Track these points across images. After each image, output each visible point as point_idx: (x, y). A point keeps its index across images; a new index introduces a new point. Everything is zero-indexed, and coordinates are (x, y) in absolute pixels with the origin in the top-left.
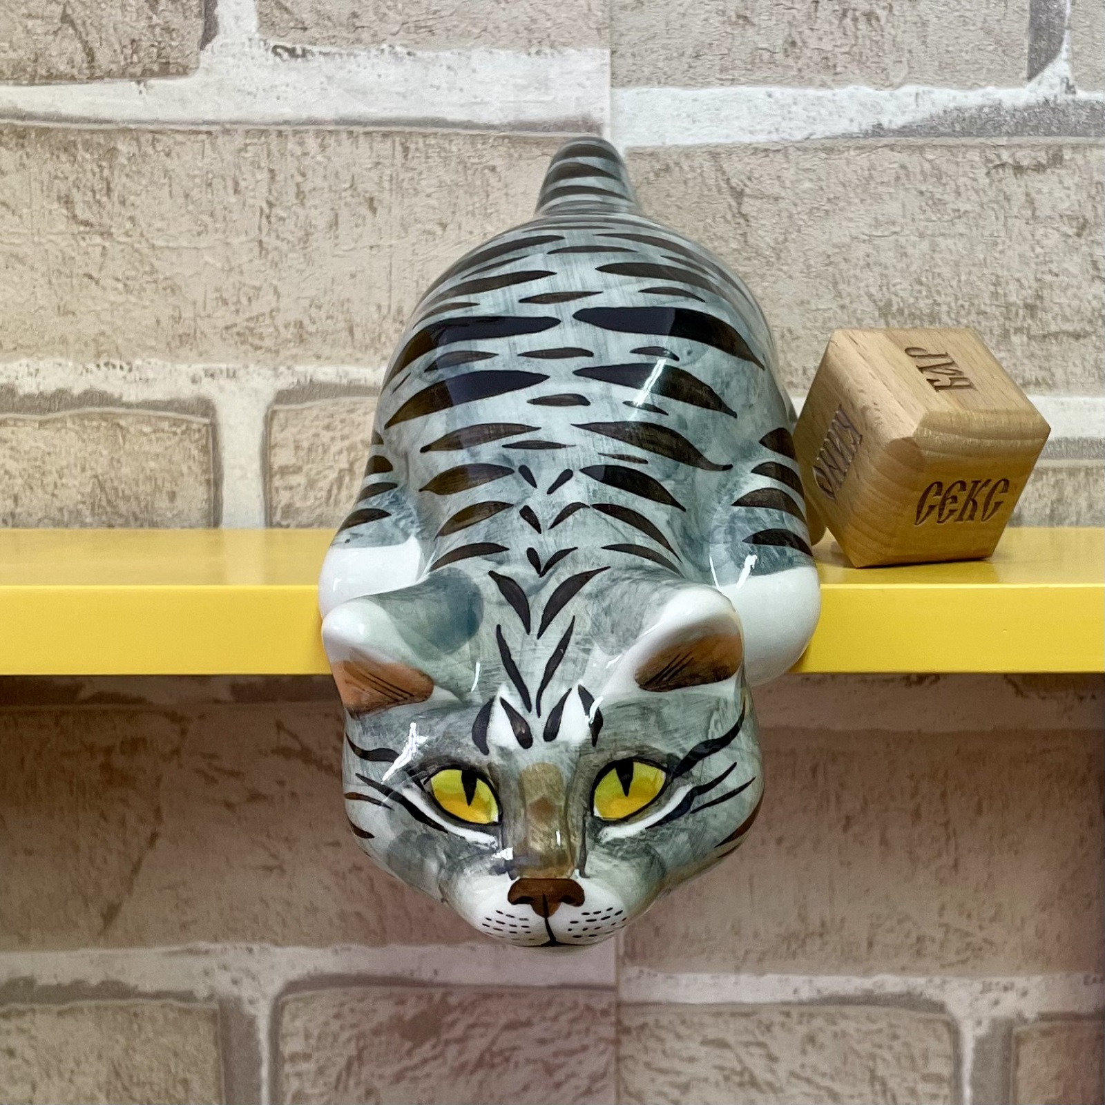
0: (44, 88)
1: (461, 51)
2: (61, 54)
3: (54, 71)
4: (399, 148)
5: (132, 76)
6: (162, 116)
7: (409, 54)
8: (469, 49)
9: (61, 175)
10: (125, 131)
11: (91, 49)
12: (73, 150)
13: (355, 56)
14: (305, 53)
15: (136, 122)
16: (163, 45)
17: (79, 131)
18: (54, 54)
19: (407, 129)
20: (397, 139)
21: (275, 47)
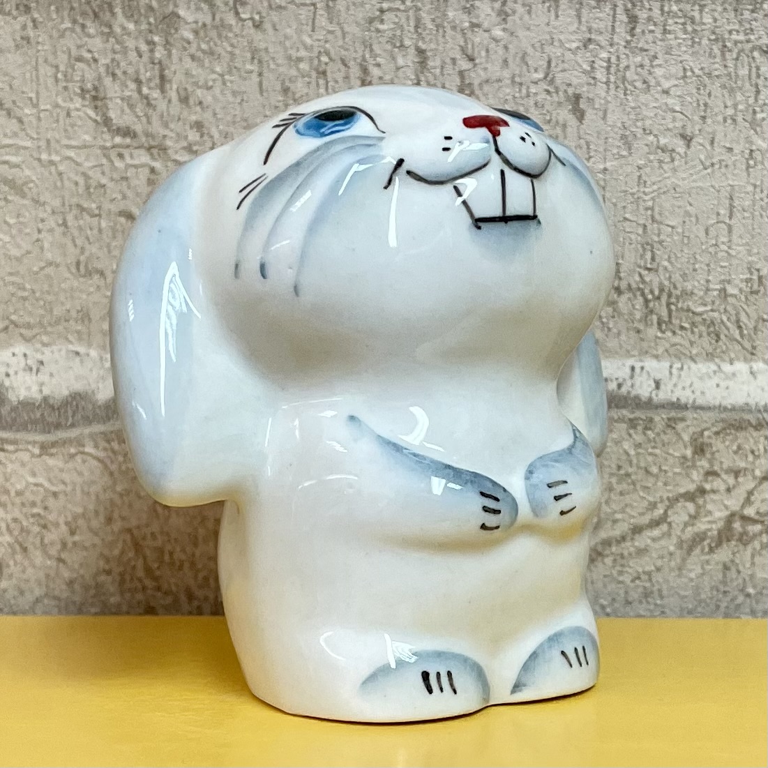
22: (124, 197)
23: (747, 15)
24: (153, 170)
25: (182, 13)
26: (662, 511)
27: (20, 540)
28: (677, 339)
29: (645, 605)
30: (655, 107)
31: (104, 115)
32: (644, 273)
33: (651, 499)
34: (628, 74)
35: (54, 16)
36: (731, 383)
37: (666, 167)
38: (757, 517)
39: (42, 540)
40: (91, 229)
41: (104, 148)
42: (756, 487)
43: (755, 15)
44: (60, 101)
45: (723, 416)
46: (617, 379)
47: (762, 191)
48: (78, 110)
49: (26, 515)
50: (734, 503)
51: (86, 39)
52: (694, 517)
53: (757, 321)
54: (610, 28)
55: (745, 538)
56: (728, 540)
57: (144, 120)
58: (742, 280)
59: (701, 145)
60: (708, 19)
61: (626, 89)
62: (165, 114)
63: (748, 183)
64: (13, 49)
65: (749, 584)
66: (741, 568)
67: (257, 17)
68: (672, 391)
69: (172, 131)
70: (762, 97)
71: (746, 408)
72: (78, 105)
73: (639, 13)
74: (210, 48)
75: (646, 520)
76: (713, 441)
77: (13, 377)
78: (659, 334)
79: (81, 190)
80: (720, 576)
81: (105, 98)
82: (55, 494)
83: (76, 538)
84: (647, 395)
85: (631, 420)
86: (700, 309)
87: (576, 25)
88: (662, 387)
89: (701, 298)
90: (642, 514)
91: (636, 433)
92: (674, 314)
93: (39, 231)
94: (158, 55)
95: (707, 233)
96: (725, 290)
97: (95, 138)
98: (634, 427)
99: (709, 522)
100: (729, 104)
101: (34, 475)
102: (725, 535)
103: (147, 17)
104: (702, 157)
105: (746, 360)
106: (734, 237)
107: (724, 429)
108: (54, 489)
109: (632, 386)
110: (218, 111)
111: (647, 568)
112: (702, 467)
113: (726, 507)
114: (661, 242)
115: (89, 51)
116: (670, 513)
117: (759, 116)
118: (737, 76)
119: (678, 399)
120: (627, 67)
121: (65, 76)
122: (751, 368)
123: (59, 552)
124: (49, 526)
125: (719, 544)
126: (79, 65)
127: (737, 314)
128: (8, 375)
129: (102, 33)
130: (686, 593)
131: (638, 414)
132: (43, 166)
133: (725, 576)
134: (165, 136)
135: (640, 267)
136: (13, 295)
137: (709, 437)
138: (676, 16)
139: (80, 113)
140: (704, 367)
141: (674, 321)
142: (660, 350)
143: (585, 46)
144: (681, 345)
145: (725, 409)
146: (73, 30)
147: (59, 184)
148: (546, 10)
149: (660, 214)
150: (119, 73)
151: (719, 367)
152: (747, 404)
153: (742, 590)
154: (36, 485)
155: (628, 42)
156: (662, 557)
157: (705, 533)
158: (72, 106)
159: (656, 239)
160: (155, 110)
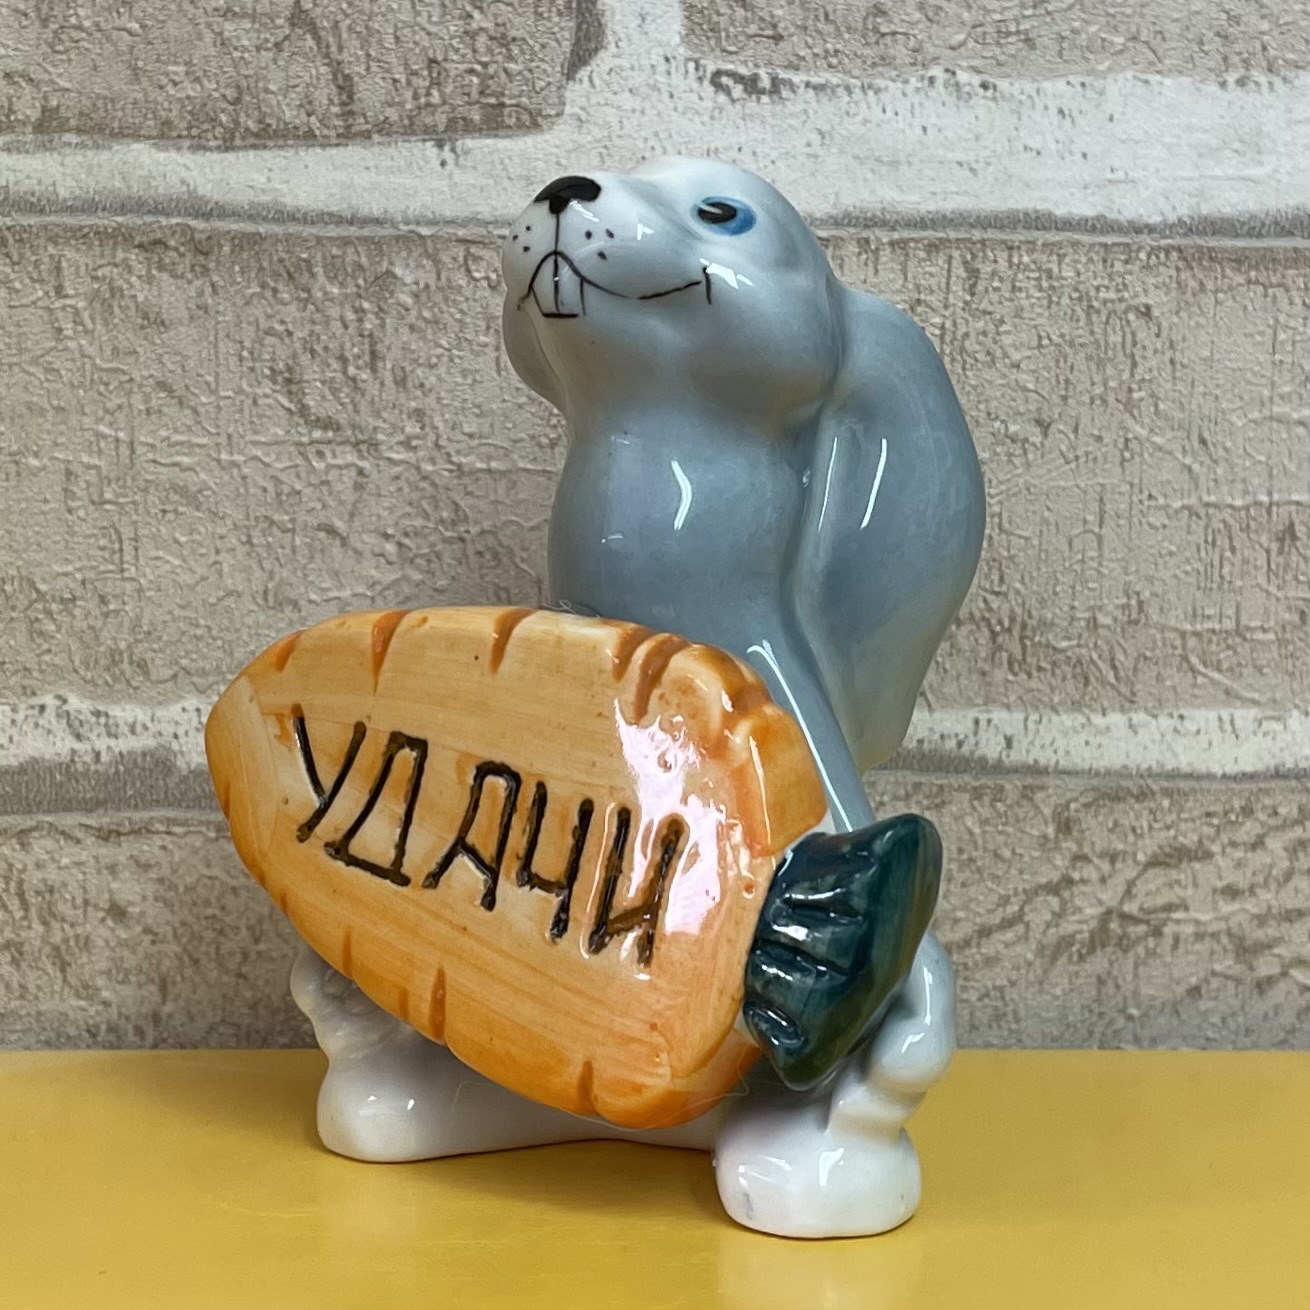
0: (252, 153)
1: (1087, 80)
2: (289, 88)
3: (272, 122)
4: (959, 271)
5: (429, 133)
6: (485, 211)
7: (984, 86)
8: (1103, 75)
9: (280, 328)
10: (410, 240)
11: (347, 77)
12: (305, 278)
13: (877, 91)
14: (776, 84)
15: (431, 223)
16: (491, 70)
17: (319, 239)
18: (272, 87)
19: (977, 235)
20: (956, 254)
21: (718, 73)
22: (324, 506)
23: (1119, 266)
24: (361, 472)
25: (398, 271)
26: (1016, 908)
27: (189, 947)
28: (1034, 684)
29: (995, 1032)
30: (1003, 386)
31: (300, 401)
32: (990, 597)
33: (1002, 892)
34: (967, 344)
35: (239, 279)
36: (1104, 740)
37: (1017, 461)
38: (1140, 915)
39: (218, 949)
40: (283, 548)
41: (300, 444)
42: (1139, 876)
43: (1129, 267)
44: (245, 386)
45: (1095, 782)
46: (957, 735)
47: (1141, 492)
48: (266, 396)
49: (198, 918)
50: (1109, 896)
51: (279, 307)
52: (1059, 915)
53: (1137, 660)
54: (943, 286)
55: (1125, 942)
56: (1103, 945)
57: (350, 407)
58: (1117, 607)
59: (1060, 432)
60: (1068, 273)
61: (965, 362)
62: (377, 399)
63: (1124, 481)
64: (186, 322)
65: (1130, 1002)
66: (1120, 982)
67: (493, 276)
68: (1028, 751)
69: (385, 421)
70: (1140, 370)
71: (1124, 773)
72: (268, 391)
73: (980, 266)
74: (434, 315)
75: (996, 919)
76: (1082, 815)
77: (183, 740)
78: (1011, 677)
79: (271, 497)
80: (1094, 993)
81: (300, 382)
82: (235, 890)
83: (262, 947)
84: (995, 755)
85: (975, 789)
86: (1064, 644)
87: (901, 282)
88: (1015, 744)
89: (1066, 630)
90: (991, 911)
91: (982, 806)
92: (1029, 650)
93: (218, 552)
94: (368, 326)
95: (1070, 546)
96: (1095, 619)
97: (288, 432)
98: (979, 798)
99: (1080, 922)
100: (1097, 379)
101: (208, 865)
102: (1099, 939)
103: (354, 278)
104: (1064, 448)
105: (1123, 710)
106: (1106, 550)
107: (1097, 800)
108: (234, 883)
109: (977, 744)
110: (443, 394)
111: (998, 982)
112: (1069, 849)
113: (1100, 902)
114: (1011, 558)
115: (283, 322)
116: (1026, 909)
117: (1136, 395)
118: (1107, 343)
119: (1036, 762)
120: (966, 335)
121: (251, 353)
122: (1130, 720)
123: (240, 966)
124: (227, 930)
125: (1092, 950)
126: (269, 340)
127: (1111, 650)
128: (176, 736)
129: (298, 299)
130: (1051, 1014)
131: (984, 781)
132: (223, 468)
133: (1099, 992)
134: (375, 429)
135: (985, 590)
136: (184, 633)
137: (1077, 811)
138: (1027, 268)
139: (270, 401)
140: (1068, 720)
141: (1029, 659)
142: (1012, 698)
143: (912, 309)
144: (1039, 691)
145: (1097, 774)
146: (261, 296)
147: (242, 490)
148: (862, 264)
149: (1010, 523)
150: (318, 348)
151: (1088, 719)
152: (1125, 767)
153: (1123, 1011)
154: (210, 878)
155: (966, 303)
156: (1018, 968)
157: (1072, 936)
158: (259, 391)
159: (1005, 554)
160: (363, 395)
